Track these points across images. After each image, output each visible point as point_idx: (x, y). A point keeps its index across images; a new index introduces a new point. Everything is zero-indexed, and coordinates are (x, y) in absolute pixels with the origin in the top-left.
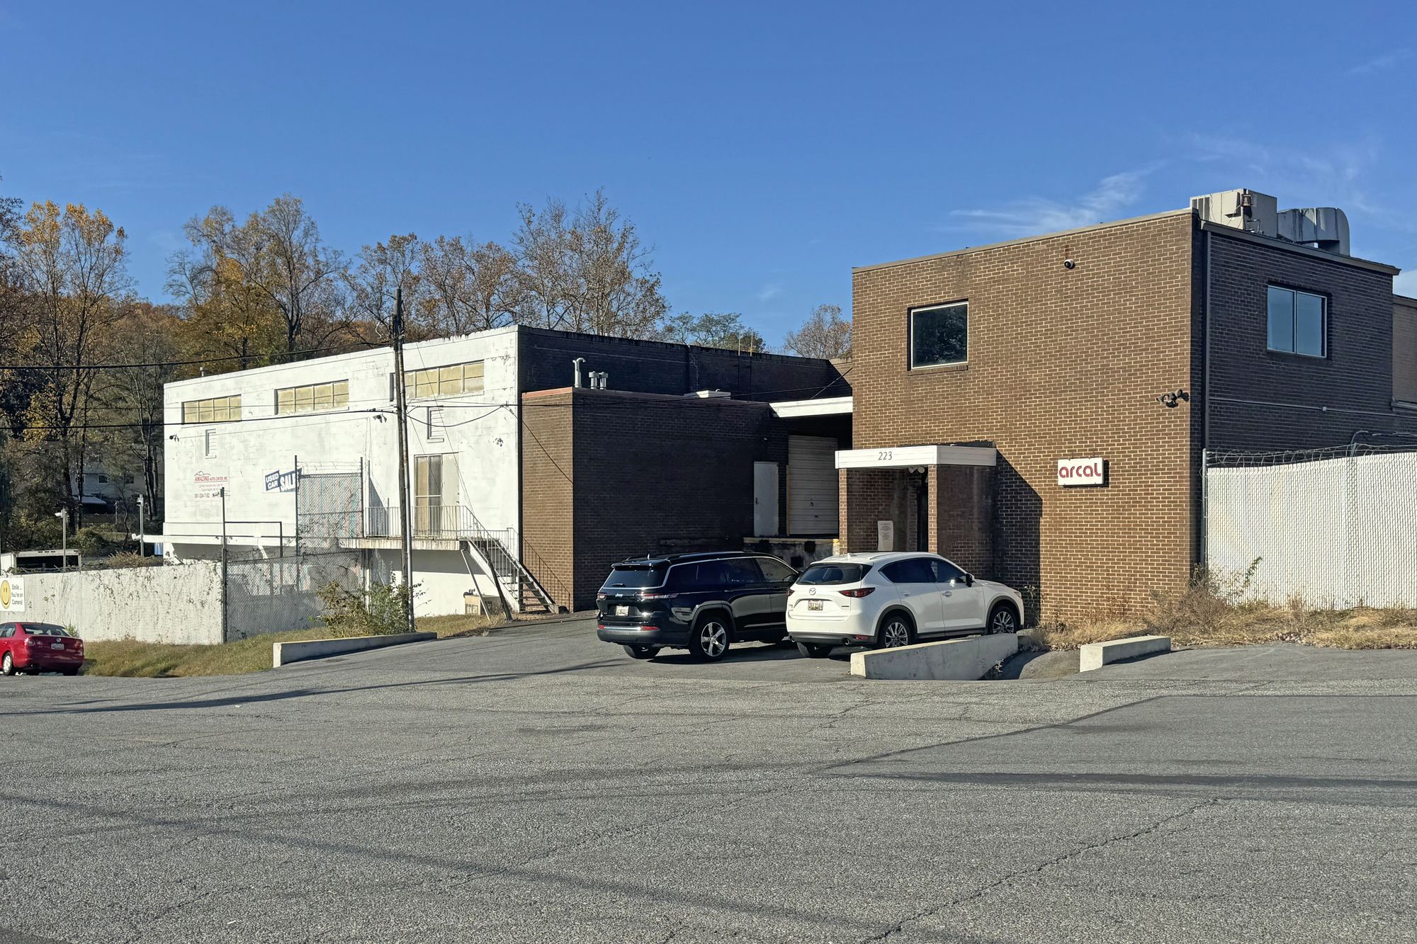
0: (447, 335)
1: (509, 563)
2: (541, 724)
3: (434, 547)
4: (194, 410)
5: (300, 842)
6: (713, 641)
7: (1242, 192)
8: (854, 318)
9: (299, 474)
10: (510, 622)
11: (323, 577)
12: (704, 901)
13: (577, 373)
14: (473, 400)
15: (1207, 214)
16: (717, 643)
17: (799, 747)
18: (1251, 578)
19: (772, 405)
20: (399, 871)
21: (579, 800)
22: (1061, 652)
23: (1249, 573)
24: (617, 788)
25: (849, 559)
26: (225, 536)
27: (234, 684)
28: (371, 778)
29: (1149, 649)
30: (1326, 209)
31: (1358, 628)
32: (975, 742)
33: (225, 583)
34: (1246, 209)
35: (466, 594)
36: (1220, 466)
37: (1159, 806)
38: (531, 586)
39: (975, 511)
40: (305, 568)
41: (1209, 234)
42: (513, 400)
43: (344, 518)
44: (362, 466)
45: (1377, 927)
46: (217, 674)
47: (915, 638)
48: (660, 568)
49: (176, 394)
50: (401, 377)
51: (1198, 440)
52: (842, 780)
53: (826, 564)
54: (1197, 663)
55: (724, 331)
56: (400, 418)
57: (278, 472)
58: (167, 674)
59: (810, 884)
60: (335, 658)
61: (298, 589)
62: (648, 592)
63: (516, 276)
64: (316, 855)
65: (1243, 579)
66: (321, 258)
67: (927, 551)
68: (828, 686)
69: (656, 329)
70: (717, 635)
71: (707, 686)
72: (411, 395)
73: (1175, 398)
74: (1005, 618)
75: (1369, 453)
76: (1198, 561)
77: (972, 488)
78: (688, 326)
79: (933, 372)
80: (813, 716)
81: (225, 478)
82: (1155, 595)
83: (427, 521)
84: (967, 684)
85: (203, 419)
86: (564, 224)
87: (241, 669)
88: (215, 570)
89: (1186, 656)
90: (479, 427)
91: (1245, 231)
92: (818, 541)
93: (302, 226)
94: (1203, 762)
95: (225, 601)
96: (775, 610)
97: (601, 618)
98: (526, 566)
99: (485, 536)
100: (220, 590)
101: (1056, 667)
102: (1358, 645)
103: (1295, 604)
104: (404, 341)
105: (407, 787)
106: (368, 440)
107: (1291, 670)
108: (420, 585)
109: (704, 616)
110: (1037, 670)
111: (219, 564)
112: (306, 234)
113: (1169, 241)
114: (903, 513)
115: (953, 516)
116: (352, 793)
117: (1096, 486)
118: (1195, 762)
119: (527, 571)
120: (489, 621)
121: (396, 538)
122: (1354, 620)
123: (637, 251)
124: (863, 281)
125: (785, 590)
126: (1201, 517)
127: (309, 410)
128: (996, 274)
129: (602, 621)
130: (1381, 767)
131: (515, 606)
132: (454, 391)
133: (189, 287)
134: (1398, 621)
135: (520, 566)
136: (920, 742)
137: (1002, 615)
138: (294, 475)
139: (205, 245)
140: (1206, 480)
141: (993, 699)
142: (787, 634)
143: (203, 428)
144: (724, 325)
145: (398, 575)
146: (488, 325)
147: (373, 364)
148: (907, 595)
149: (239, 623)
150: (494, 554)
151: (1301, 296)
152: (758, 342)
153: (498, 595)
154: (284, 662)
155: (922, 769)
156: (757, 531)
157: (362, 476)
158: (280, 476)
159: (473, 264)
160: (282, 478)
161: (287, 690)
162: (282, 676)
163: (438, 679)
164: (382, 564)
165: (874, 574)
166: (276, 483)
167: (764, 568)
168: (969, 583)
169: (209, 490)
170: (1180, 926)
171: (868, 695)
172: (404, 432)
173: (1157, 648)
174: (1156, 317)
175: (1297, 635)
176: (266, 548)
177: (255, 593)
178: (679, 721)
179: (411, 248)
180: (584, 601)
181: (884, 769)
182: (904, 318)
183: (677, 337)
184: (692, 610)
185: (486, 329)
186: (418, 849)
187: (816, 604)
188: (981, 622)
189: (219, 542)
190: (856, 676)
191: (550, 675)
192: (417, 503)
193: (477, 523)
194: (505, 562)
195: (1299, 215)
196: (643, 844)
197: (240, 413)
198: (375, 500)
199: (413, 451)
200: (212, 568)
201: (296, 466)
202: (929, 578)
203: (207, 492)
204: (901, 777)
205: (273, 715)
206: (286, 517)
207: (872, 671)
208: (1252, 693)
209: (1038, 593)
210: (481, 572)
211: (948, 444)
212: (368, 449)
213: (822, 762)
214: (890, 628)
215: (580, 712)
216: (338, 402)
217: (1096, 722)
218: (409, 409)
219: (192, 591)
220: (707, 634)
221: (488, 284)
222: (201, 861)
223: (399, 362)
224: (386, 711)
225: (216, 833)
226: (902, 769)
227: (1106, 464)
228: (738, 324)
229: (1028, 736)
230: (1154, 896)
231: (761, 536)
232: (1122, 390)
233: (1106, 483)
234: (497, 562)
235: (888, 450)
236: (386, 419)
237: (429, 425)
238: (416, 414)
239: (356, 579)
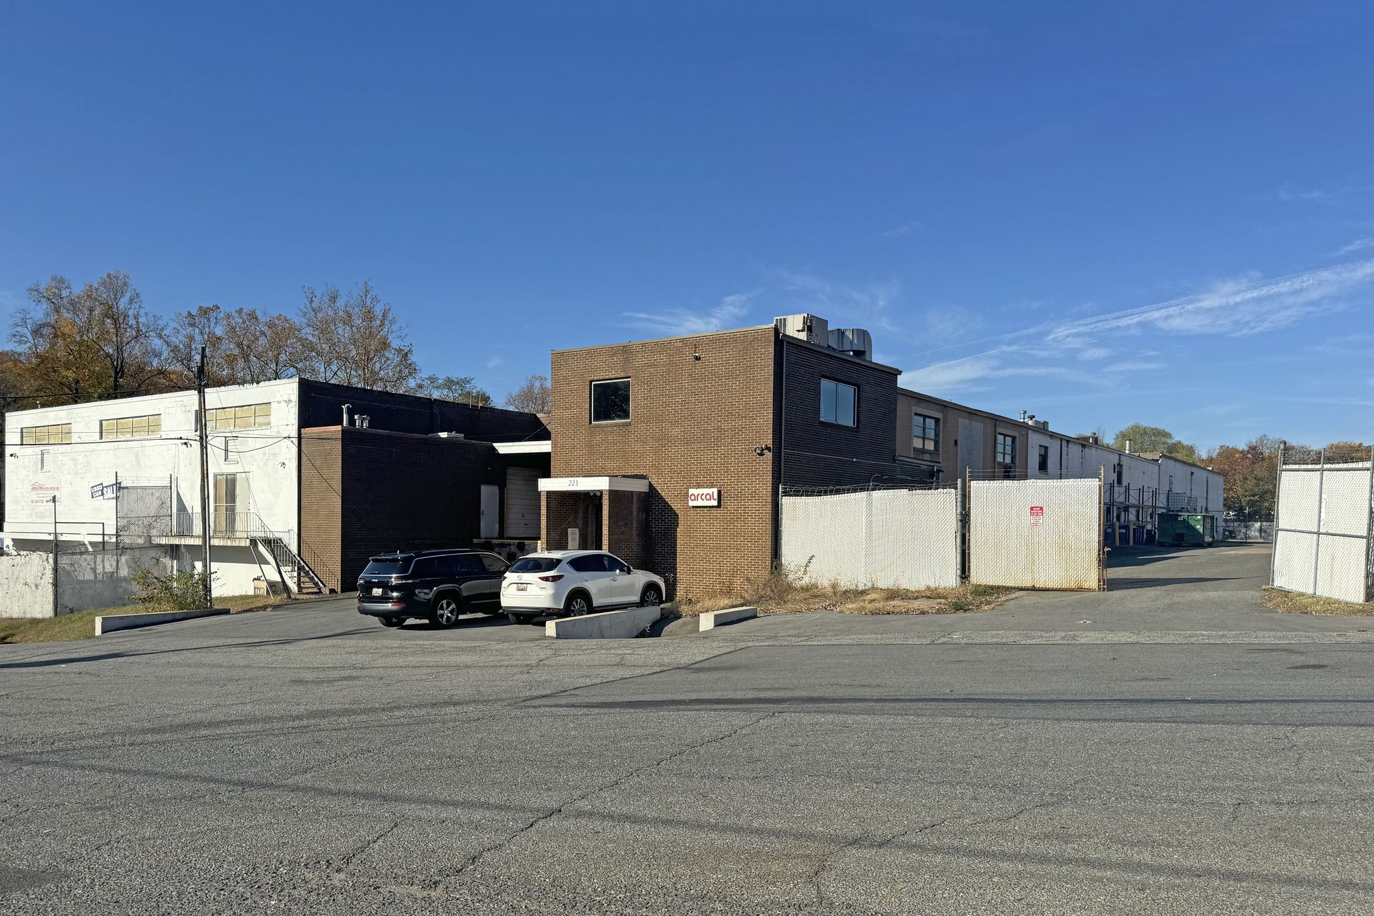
0: (243, 382)
1: (289, 556)
2: (309, 676)
3: (229, 543)
4: (31, 434)
5: (109, 770)
6: (447, 613)
7: (806, 316)
8: (552, 385)
9: (119, 487)
10: (290, 600)
11: (138, 566)
12: (422, 801)
13: (345, 415)
14: (262, 432)
15: (785, 330)
16: (449, 615)
17: (503, 688)
18: (808, 569)
19: (495, 445)
20: (187, 788)
21: (334, 731)
22: (689, 619)
23: (807, 566)
24: (364, 722)
25: (547, 555)
26: (56, 534)
27: (62, 649)
28: (169, 719)
29: (744, 616)
30: (858, 330)
31: (871, 601)
32: (626, 680)
33: (56, 570)
34: (809, 326)
35: (255, 579)
36: (790, 495)
37: (738, 719)
38: (307, 573)
39: (635, 523)
40: (123, 559)
41: (785, 342)
42: (294, 433)
43: (155, 521)
44: (171, 481)
45: (864, 792)
46: (49, 641)
47: (591, 609)
48: (407, 561)
49: (15, 421)
50: (203, 413)
51: (777, 478)
52: (531, 710)
53: (531, 558)
54: (772, 624)
55: (462, 390)
56: (202, 444)
57: (102, 484)
58: (6, 641)
59: (501, 783)
60: (147, 628)
61: (117, 575)
62: (397, 578)
63: (300, 340)
64: (120, 778)
65: (802, 569)
66: (142, 320)
67: (601, 550)
68: (529, 644)
69: (409, 386)
70: (449, 609)
71: (440, 646)
72: (212, 427)
73: (763, 450)
74: (652, 596)
75: (879, 489)
76: (776, 558)
77: (632, 507)
78: (435, 384)
79: (607, 426)
80: (516, 666)
81: (57, 488)
82: (748, 580)
83: (224, 524)
84: (624, 641)
85: (39, 441)
86: (338, 304)
87: (69, 637)
88: (47, 559)
89: (766, 620)
90: (267, 453)
91: (808, 342)
92: (527, 542)
93: (128, 295)
94: (769, 689)
95: (56, 584)
96: (495, 590)
97: (361, 598)
98: (304, 558)
99: (270, 536)
100: (52, 576)
101: (685, 628)
102: (870, 612)
103: (834, 586)
104: (207, 386)
105: (198, 725)
106: (177, 461)
107: (829, 628)
108: (216, 572)
109: (440, 596)
110: (672, 631)
111: (51, 555)
112: (131, 301)
113: (760, 346)
114: (586, 523)
115: (619, 525)
116: (153, 731)
117: (713, 507)
118: (764, 690)
119: (305, 562)
120: (273, 600)
121: (199, 537)
122: (869, 596)
123: (395, 328)
124: (559, 359)
125: (500, 576)
126: (778, 529)
127: (128, 436)
128: (650, 360)
129: (361, 600)
130: (876, 690)
131: (294, 588)
132: (247, 426)
133: (30, 338)
134: (895, 597)
135: (298, 558)
136: (588, 682)
137: (650, 594)
138: (115, 487)
139: (45, 305)
140: (782, 504)
141: (641, 652)
142: (501, 607)
143: (38, 449)
144: (461, 385)
145: (199, 566)
146: (277, 377)
147: (182, 403)
148: (586, 580)
149: (68, 600)
150: (277, 548)
151: (842, 386)
152: (486, 399)
153: (280, 580)
154: (104, 632)
155: (587, 700)
156: (483, 535)
157: (171, 489)
158: (103, 488)
159: (265, 329)
160: (105, 489)
161: (105, 653)
162: (102, 642)
163: (229, 644)
164: (187, 556)
165: (563, 565)
166: (100, 493)
167: (486, 562)
168: (629, 572)
169: (44, 497)
170: (744, 797)
171: (556, 650)
172: (205, 456)
173: (748, 615)
174: (751, 395)
175: (834, 605)
176: (91, 543)
177: (81, 578)
178: (417, 671)
179: (215, 316)
180: (348, 584)
181: (563, 701)
182: (587, 387)
183: (426, 392)
184: (431, 591)
185: (275, 379)
186: (206, 771)
187: (522, 586)
188: (636, 598)
189: (51, 538)
190: (548, 636)
191: (319, 640)
192: (216, 510)
193: (263, 525)
194: (286, 555)
195: (841, 333)
196: (380, 761)
197: (70, 438)
198: (182, 507)
199: (212, 470)
200: (45, 558)
201: (116, 479)
202: (603, 569)
203: (42, 499)
204: (573, 706)
205: (93, 672)
206: (108, 519)
207: (561, 633)
208: (804, 643)
209: (675, 579)
210: (267, 563)
211: (617, 476)
212: (176, 468)
213: (519, 698)
214: (574, 603)
215: (341, 667)
216: (152, 431)
217: (706, 664)
218: (209, 438)
219: (27, 576)
220: (442, 608)
221: (277, 346)
222: (24, 786)
223: (202, 402)
224: (186, 668)
225: (38, 763)
226: (574, 700)
227: (719, 492)
228: (472, 385)
229: (661, 675)
230: (729, 778)
231: (485, 538)
232: (730, 444)
233: (719, 506)
234: (280, 555)
235: (575, 479)
236: (191, 445)
237: (226, 450)
238: (215, 442)
239: (165, 567)
